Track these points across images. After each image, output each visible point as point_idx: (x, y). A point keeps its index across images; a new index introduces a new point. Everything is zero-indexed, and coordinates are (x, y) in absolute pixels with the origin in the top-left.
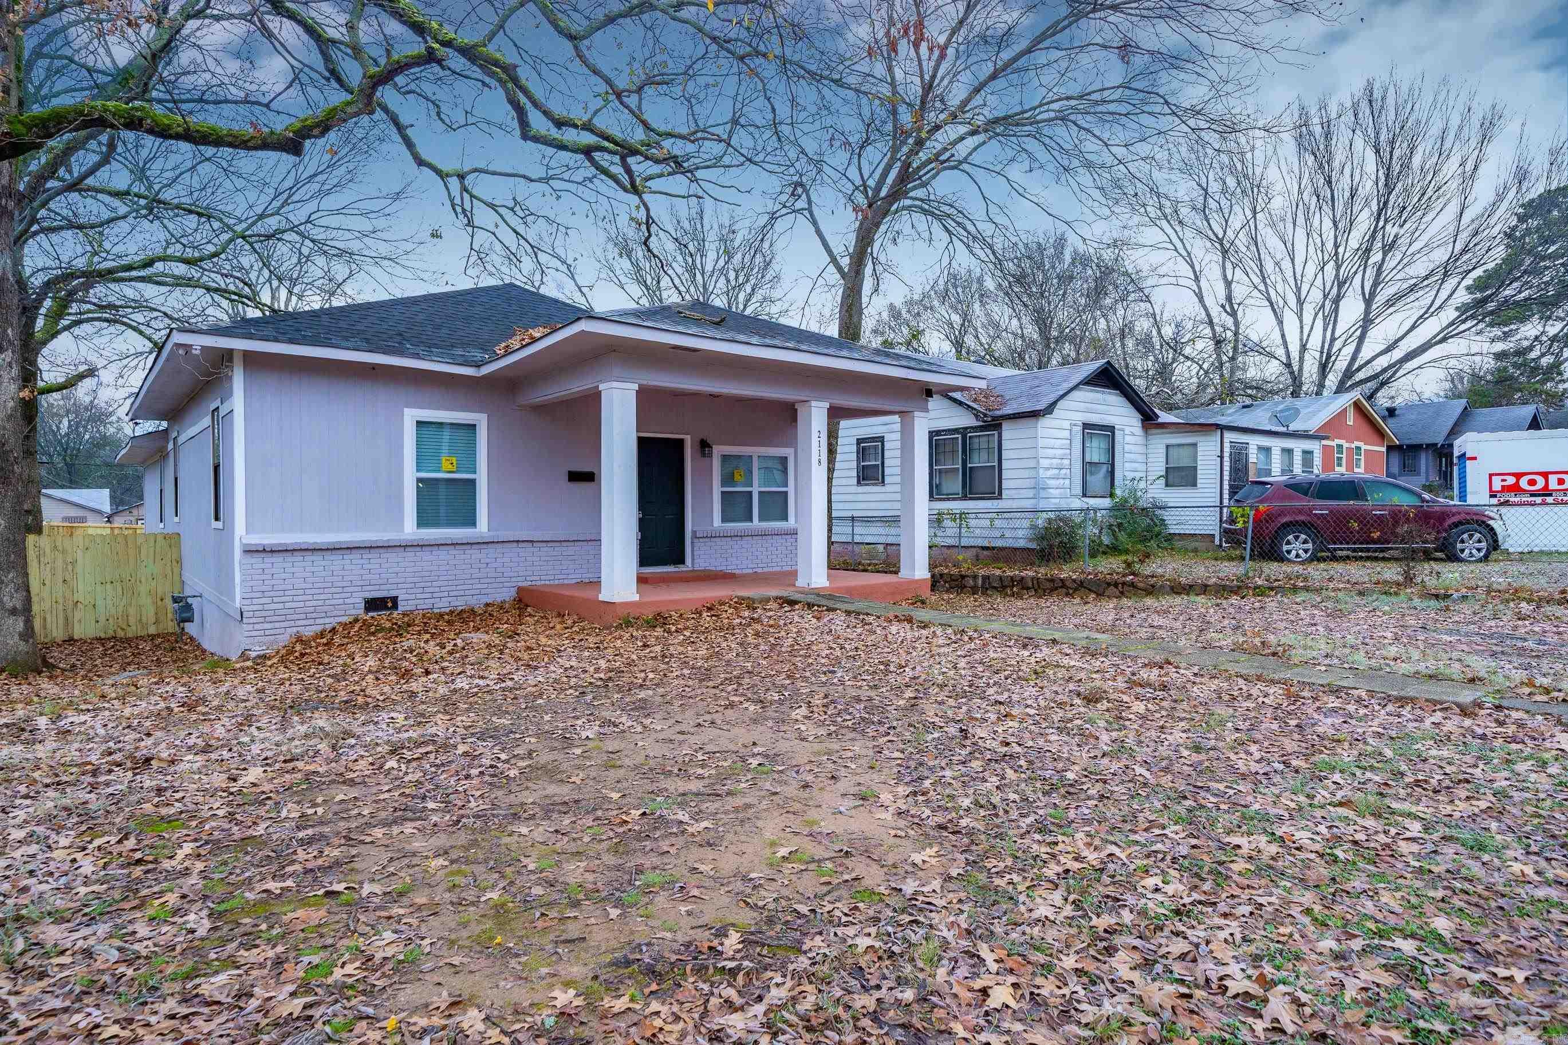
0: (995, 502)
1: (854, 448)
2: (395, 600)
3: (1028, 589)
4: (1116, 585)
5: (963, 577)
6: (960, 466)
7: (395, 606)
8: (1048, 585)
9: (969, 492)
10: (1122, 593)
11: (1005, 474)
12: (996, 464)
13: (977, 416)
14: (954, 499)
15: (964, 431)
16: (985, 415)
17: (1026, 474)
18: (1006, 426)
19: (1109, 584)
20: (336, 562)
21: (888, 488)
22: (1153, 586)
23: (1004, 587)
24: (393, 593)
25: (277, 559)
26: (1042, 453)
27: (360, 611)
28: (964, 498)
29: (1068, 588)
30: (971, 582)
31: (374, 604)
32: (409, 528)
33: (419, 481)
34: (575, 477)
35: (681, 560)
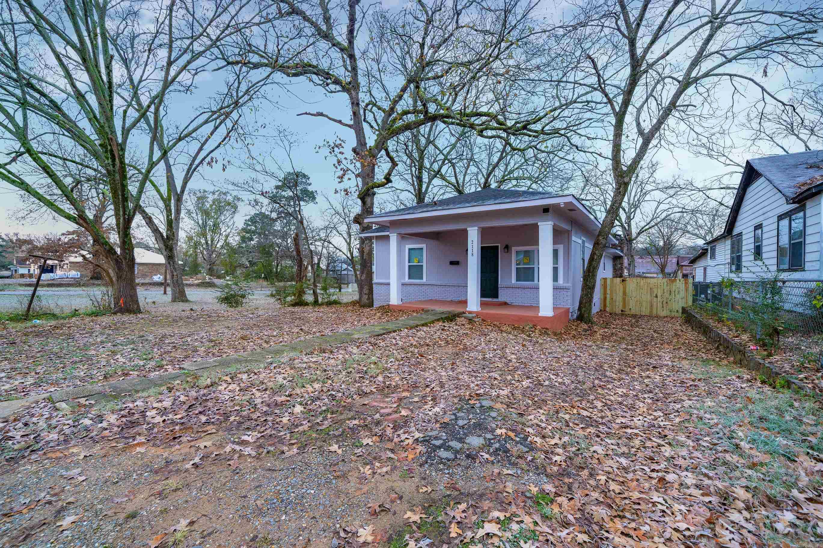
0: (802, 273)
1: (753, 234)
6: (788, 243)
9: (792, 264)
11: (807, 249)
13: (787, 200)
15: (790, 213)
16: (790, 198)
25: (379, 286)
28: (790, 270)
32: (407, 279)
33: (409, 266)
34: (452, 263)
35: (496, 296)
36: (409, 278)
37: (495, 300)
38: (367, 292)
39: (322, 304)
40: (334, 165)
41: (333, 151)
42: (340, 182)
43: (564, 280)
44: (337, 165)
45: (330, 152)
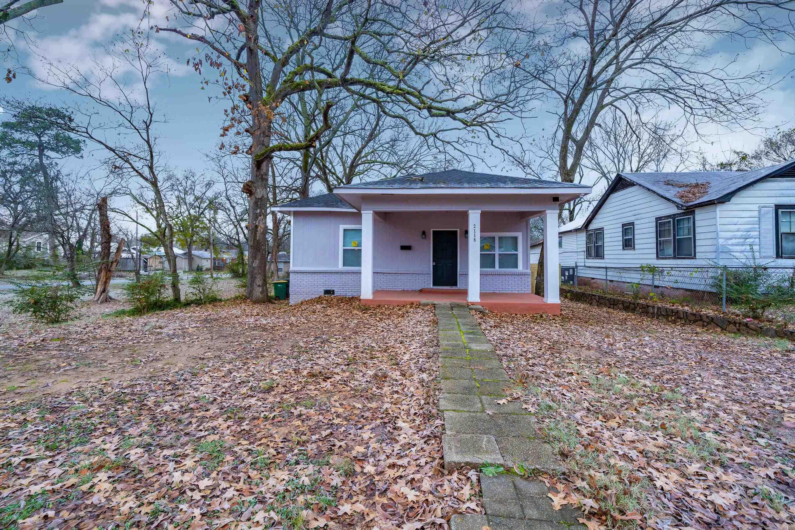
0: (693, 261)
1: (621, 229)
2: (333, 291)
3: (681, 318)
4: (735, 323)
5: (648, 306)
6: (672, 238)
7: (333, 293)
8: (692, 318)
9: (678, 254)
10: (739, 330)
11: (698, 243)
12: (692, 236)
13: (678, 207)
14: (669, 258)
15: (673, 216)
16: (682, 206)
17: (710, 242)
18: (697, 211)
19: (730, 323)
20: (316, 276)
21: (636, 252)
22: (761, 328)
23: (668, 316)
24: (333, 289)
25: (299, 275)
26: (719, 228)
27: (322, 294)
28: (675, 258)
29: (704, 321)
30: (651, 310)
31: (327, 292)
32: (340, 267)
33: (344, 250)
34: (403, 248)
35: (456, 285)
36: (344, 265)
37: (454, 288)
38: (260, 283)
39: (188, 304)
40: (226, 111)
41: (229, 92)
42: (222, 136)
43: (523, 266)
44: (229, 111)
45: (225, 94)
